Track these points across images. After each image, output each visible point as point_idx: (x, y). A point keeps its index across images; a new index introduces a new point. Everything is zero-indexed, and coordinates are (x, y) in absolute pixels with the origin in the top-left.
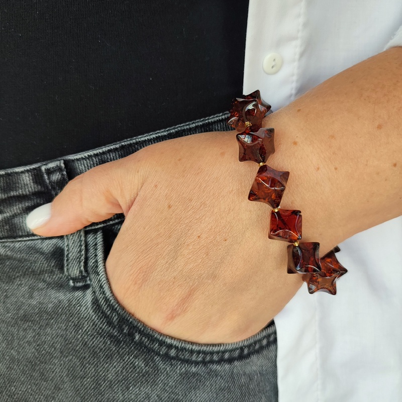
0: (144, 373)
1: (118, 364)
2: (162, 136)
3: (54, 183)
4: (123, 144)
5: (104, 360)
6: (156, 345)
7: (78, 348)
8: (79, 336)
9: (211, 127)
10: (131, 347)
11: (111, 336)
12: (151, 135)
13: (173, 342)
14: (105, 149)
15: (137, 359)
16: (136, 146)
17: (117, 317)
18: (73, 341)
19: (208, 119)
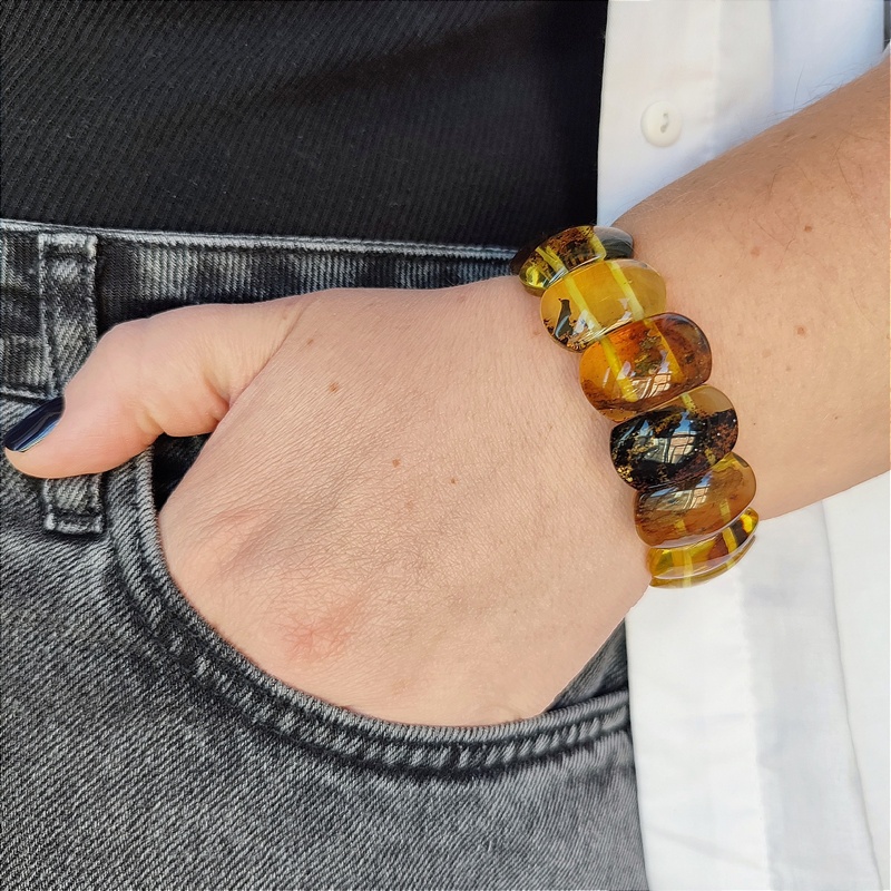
6: (248, 696)
9: (455, 267)
10: (182, 695)
13: (290, 695)
15: (191, 727)
17: (158, 609)
19: (454, 249)
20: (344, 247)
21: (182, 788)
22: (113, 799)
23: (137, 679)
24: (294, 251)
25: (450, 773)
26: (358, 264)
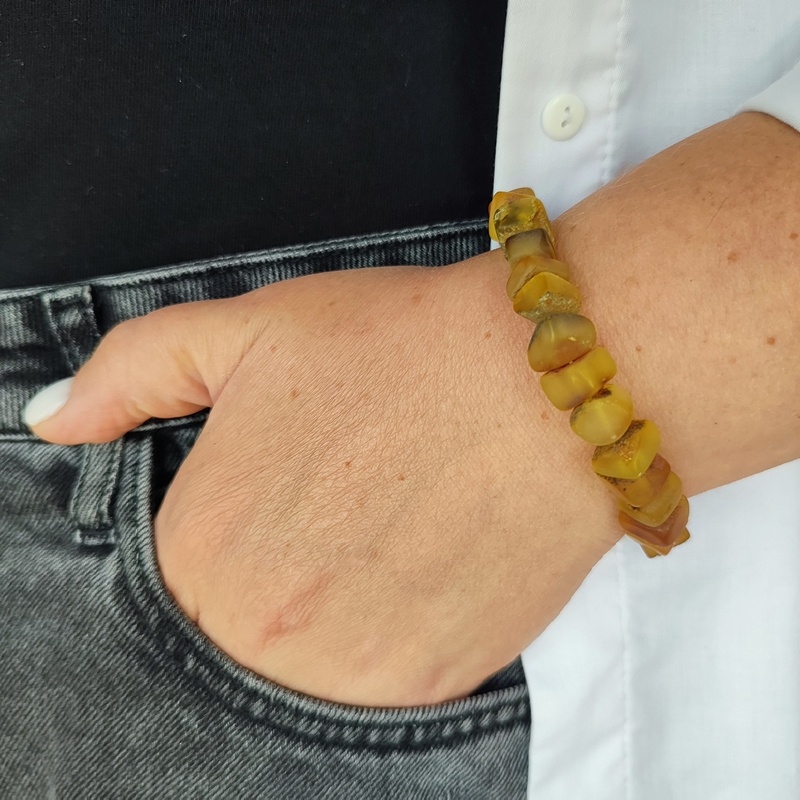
0: (198, 743)
1: (151, 715)
2: (295, 258)
3: (66, 329)
4: (215, 265)
5: (125, 700)
6: (226, 687)
7: (79, 669)
8: (84, 647)
9: (401, 251)
10: (178, 684)
11: (142, 654)
12: (274, 253)
13: (259, 686)
14: (176, 271)
15: (186, 711)
16: (241, 273)
17: (156, 615)
18: (71, 654)
19: (397, 234)
26: (303, 268)
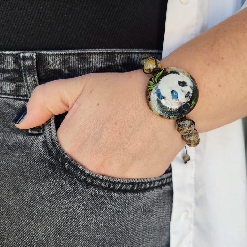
6: (79, 173)
10: (62, 172)
13: (90, 173)
20: (100, 52)
21: (63, 197)
22: (45, 201)
23: (51, 169)
24: (88, 53)
25: (132, 191)
26: (104, 56)
